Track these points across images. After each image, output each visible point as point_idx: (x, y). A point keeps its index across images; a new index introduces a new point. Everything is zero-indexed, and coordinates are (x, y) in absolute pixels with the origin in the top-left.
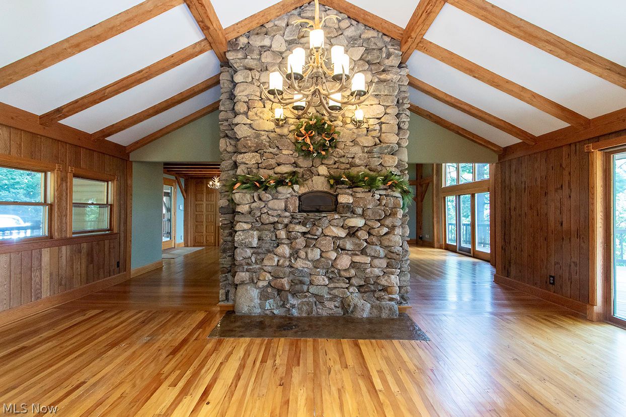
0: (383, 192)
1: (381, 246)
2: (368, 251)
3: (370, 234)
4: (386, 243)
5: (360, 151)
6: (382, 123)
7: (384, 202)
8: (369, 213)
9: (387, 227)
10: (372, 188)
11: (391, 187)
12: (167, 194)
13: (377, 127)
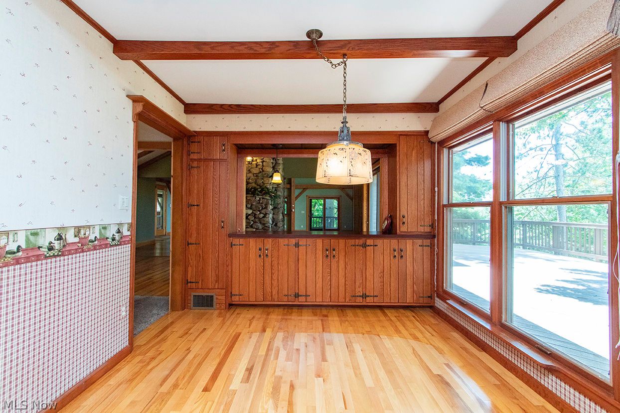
0: (260, 197)
1: (260, 223)
2: (254, 226)
3: (255, 218)
4: (263, 222)
5: (252, 176)
6: (263, 161)
7: (261, 202)
8: (254, 207)
9: (263, 214)
10: (254, 195)
11: (264, 194)
12: (161, 196)
13: (261, 164)
